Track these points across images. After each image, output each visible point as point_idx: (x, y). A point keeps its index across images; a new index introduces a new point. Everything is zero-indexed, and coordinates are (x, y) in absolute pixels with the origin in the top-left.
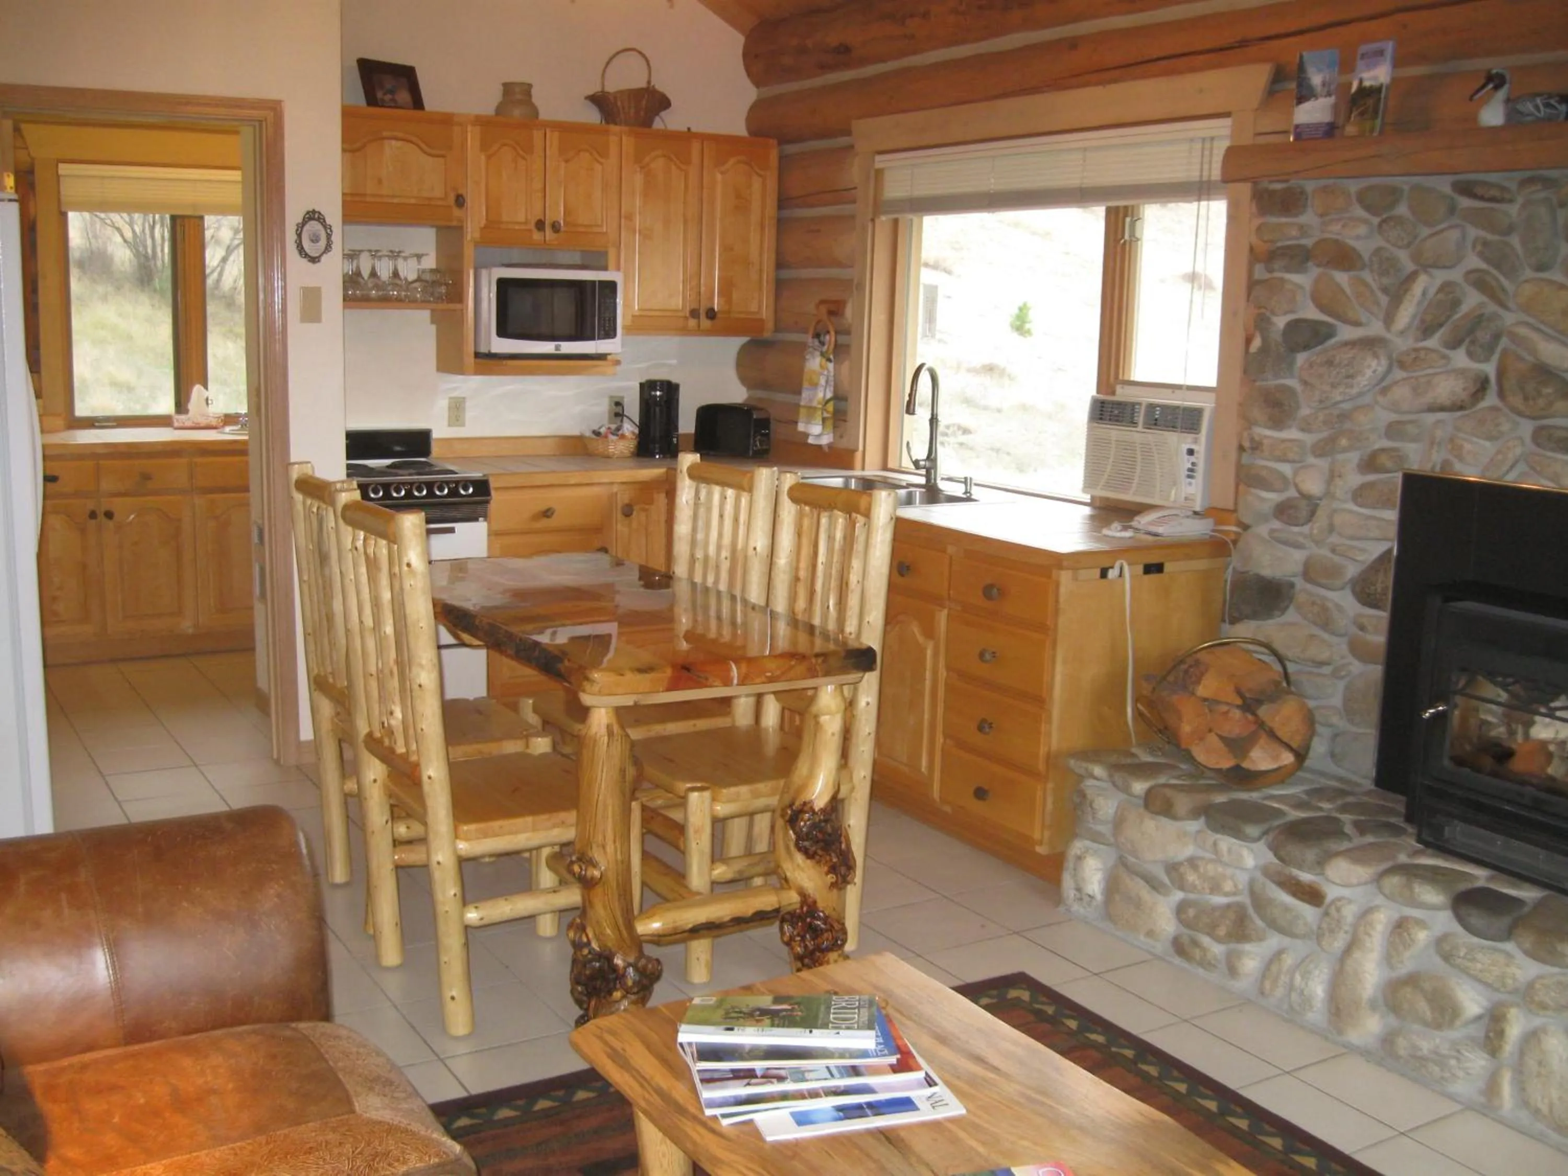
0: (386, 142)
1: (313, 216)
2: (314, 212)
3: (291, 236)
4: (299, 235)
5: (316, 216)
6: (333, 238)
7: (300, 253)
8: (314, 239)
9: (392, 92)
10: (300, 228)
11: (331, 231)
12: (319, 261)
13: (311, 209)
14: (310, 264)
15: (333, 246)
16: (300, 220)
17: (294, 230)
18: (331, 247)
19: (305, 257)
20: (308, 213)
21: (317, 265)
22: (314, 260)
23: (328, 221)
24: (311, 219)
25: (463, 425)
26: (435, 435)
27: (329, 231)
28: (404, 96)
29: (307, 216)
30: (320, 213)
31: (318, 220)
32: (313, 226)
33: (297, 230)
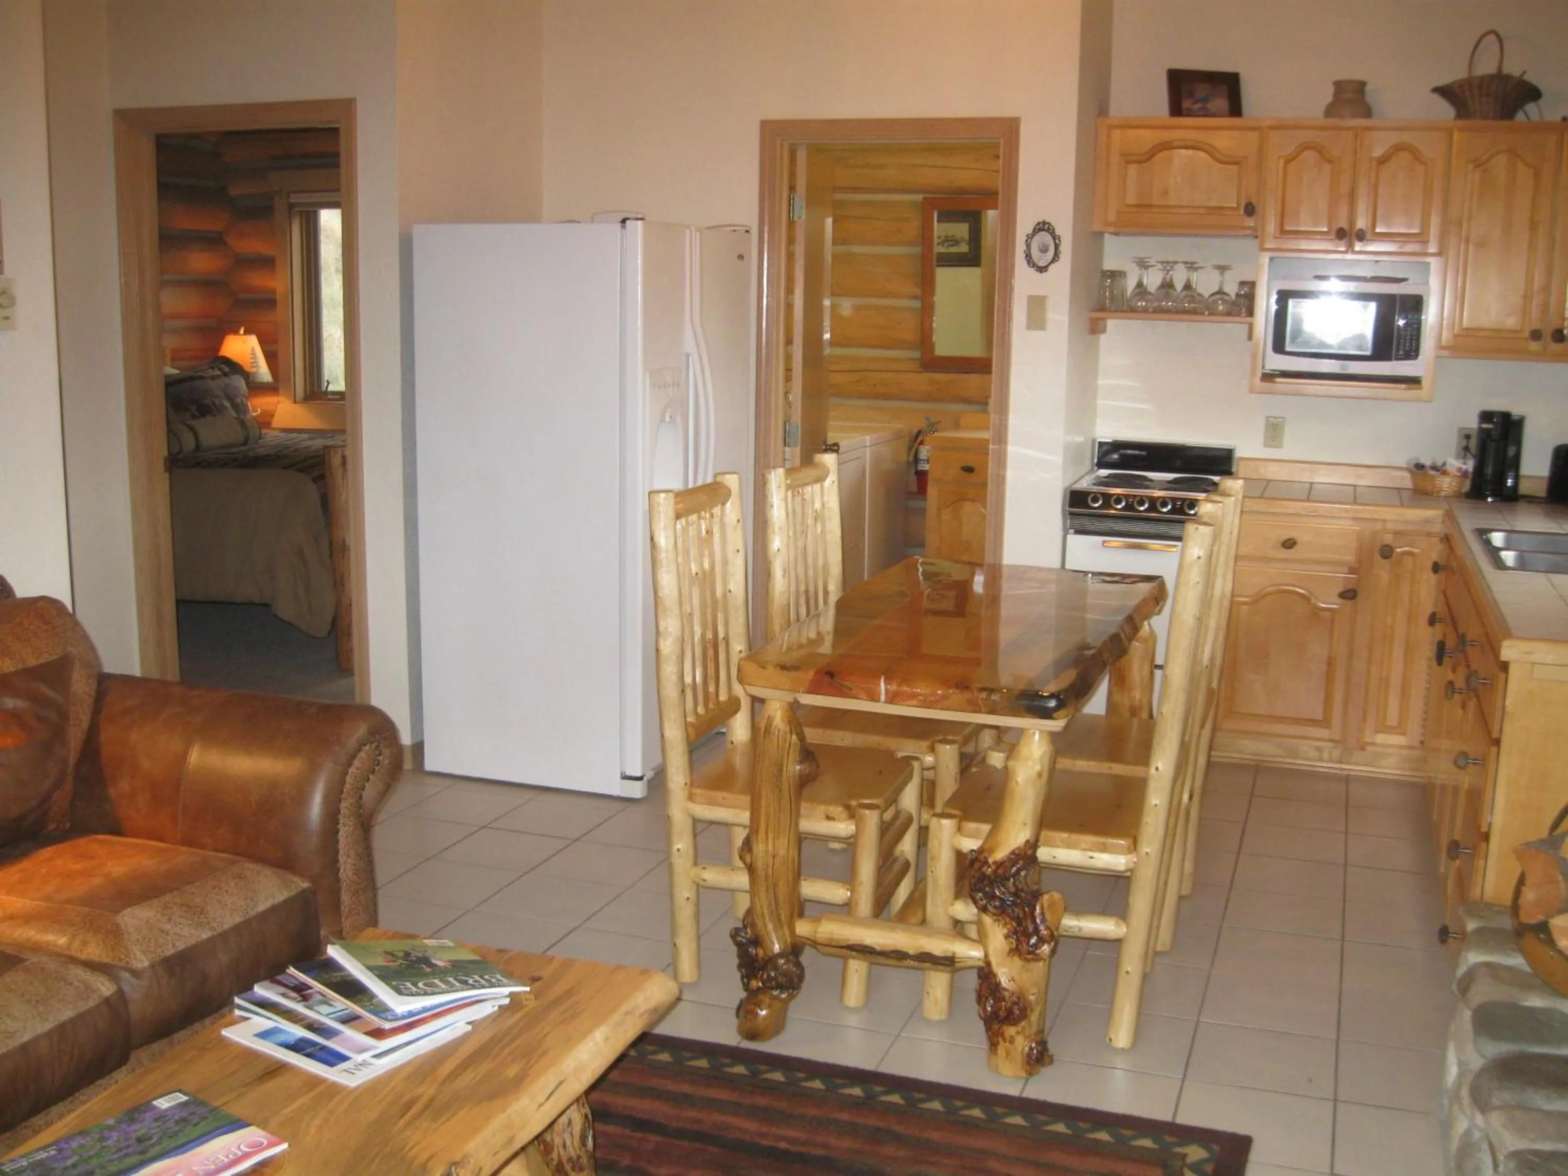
0: (1176, 151)
1: (1043, 227)
2: (1044, 223)
3: (1020, 248)
4: (1028, 246)
5: (1047, 226)
6: (1062, 248)
7: (1029, 263)
8: (1043, 249)
9: (1205, 100)
10: (1030, 238)
11: (1059, 241)
12: (1046, 271)
13: (1041, 220)
14: (1038, 274)
15: (1061, 256)
16: (1030, 232)
17: (1024, 241)
18: (1058, 257)
19: (1033, 267)
20: (1038, 224)
21: (1044, 274)
22: (1042, 270)
23: (1058, 232)
24: (1040, 230)
25: (1280, 446)
26: (1238, 454)
27: (1057, 241)
28: (1221, 103)
29: (1038, 227)
30: (1049, 224)
31: (1048, 230)
32: (1045, 237)
33: (1027, 241)
